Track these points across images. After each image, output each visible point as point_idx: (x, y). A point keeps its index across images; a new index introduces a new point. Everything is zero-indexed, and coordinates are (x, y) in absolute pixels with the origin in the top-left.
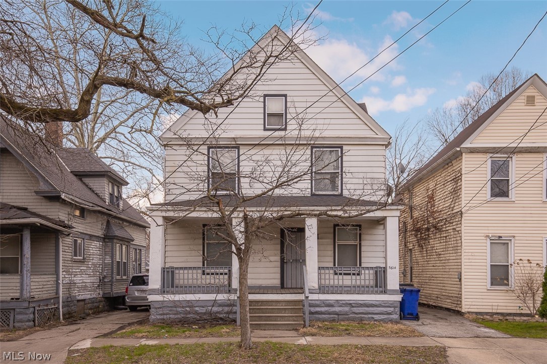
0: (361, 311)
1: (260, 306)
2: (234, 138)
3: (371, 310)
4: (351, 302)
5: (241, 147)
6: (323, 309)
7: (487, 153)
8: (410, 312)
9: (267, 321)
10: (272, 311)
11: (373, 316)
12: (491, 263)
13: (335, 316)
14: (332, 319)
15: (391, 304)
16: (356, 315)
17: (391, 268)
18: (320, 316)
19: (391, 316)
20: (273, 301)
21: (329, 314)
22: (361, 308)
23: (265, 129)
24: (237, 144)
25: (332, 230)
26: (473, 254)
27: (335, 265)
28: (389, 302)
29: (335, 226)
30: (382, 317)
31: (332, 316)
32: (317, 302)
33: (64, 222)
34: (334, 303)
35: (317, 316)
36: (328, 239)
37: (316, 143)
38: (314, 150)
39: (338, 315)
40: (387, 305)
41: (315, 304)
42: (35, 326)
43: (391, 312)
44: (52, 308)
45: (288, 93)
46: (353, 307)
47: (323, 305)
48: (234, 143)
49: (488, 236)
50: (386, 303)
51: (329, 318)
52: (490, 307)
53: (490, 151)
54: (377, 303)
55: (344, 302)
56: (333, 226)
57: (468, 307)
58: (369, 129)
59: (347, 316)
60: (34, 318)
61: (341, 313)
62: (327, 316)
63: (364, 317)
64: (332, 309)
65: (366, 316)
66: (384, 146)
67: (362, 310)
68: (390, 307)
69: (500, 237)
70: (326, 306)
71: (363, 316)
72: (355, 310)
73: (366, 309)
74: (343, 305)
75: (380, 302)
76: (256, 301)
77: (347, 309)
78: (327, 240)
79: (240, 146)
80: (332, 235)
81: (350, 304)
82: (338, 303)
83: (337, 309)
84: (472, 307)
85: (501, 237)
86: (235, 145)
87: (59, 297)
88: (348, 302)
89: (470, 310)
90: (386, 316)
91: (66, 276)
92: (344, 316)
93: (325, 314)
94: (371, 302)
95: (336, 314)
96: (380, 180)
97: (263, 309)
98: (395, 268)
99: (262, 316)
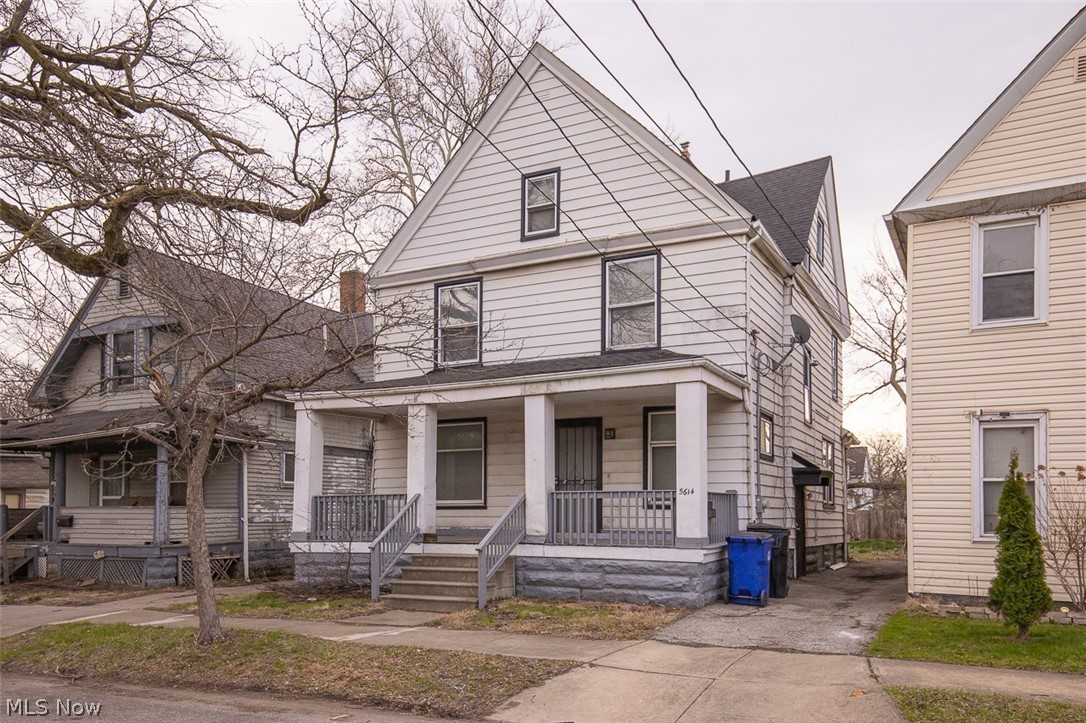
0: (626, 582)
1: (438, 566)
2: (469, 263)
3: (641, 581)
4: (603, 563)
5: (485, 278)
6: (551, 576)
7: (970, 215)
8: (744, 588)
9: (429, 594)
10: (446, 575)
11: (648, 593)
12: (985, 477)
13: (574, 590)
14: (569, 596)
15: (683, 569)
16: (614, 590)
17: (685, 492)
18: (548, 590)
19: (685, 595)
20: (457, 558)
21: (564, 585)
22: (624, 576)
23: (524, 239)
24: (479, 273)
25: (641, 420)
26: (935, 458)
27: (645, 487)
28: (679, 565)
29: (647, 410)
30: (665, 595)
31: (570, 590)
32: (540, 562)
33: (257, 427)
34: (572, 564)
35: (542, 588)
36: (633, 438)
37: (609, 250)
38: (608, 264)
39: (581, 588)
40: (674, 570)
41: (538, 565)
42: (177, 584)
43: (680, 585)
44: (225, 560)
45: (562, 165)
46: (608, 573)
47: (552, 567)
48: (472, 272)
49: (973, 414)
50: (672, 567)
51: (564, 594)
52: (965, 583)
53: (974, 210)
54: (654, 565)
55: (589, 563)
56: (642, 411)
57: (924, 581)
58: (713, 205)
59: (598, 591)
60: (177, 572)
61: (586, 585)
62: (560, 589)
63: (629, 595)
64: (568, 576)
65: (633, 592)
66: (744, 237)
67: (623, 579)
68: (683, 576)
69: (1005, 414)
70: (557, 570)
71: (626, 591)
72: (613, 579)
73: (633, 577)
74: (590, 569)
75: (660, 564)
76: (430, 557)
77: (595, 577)
78: (631, 440)
79: (484, 276)
80: (640, 430)
81: (601, 566)
82: (580, 564)
83: (578, 576)
84: (932, 582)
85: (1008, 414)
86: (473, 277)
87: (242, 543)
88: (596, 562)
89: (927, 589)
90: (672, 595)
91: (262, 511)
92: (594, 591)
93: (556, 586)
94: (641, 564)
95: (577, 587)
96: (736, 309)
97: (432, 571)
98: (692, 492)
99: (421, 585)
